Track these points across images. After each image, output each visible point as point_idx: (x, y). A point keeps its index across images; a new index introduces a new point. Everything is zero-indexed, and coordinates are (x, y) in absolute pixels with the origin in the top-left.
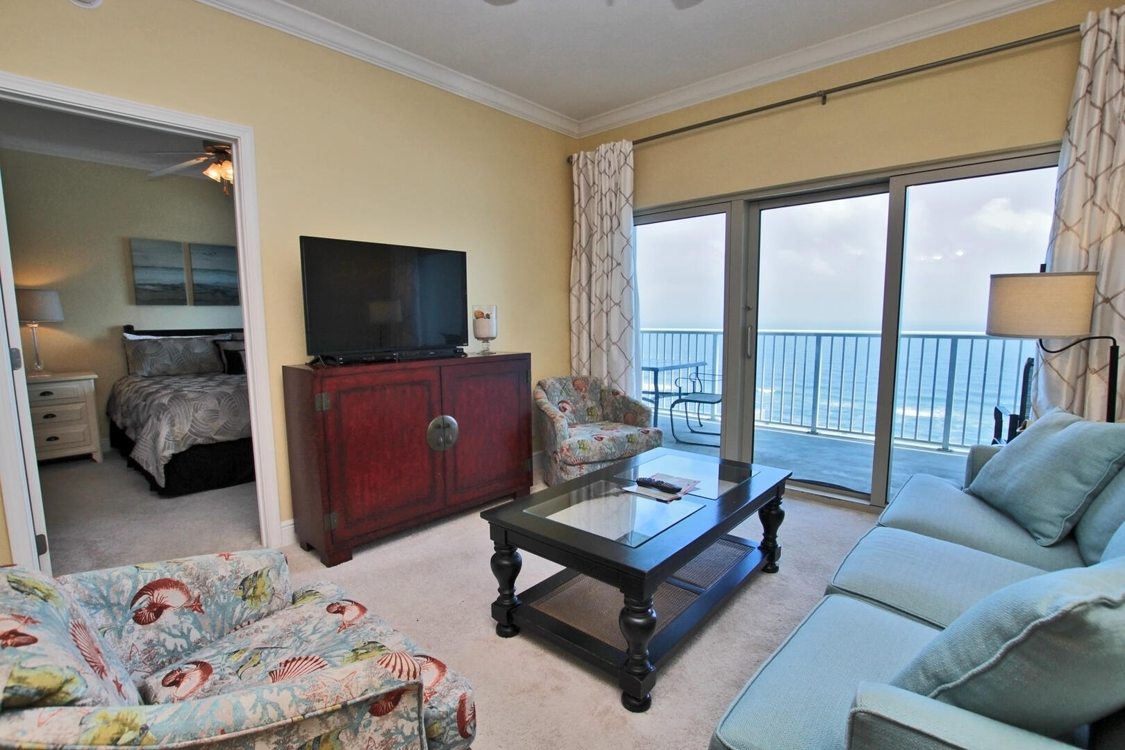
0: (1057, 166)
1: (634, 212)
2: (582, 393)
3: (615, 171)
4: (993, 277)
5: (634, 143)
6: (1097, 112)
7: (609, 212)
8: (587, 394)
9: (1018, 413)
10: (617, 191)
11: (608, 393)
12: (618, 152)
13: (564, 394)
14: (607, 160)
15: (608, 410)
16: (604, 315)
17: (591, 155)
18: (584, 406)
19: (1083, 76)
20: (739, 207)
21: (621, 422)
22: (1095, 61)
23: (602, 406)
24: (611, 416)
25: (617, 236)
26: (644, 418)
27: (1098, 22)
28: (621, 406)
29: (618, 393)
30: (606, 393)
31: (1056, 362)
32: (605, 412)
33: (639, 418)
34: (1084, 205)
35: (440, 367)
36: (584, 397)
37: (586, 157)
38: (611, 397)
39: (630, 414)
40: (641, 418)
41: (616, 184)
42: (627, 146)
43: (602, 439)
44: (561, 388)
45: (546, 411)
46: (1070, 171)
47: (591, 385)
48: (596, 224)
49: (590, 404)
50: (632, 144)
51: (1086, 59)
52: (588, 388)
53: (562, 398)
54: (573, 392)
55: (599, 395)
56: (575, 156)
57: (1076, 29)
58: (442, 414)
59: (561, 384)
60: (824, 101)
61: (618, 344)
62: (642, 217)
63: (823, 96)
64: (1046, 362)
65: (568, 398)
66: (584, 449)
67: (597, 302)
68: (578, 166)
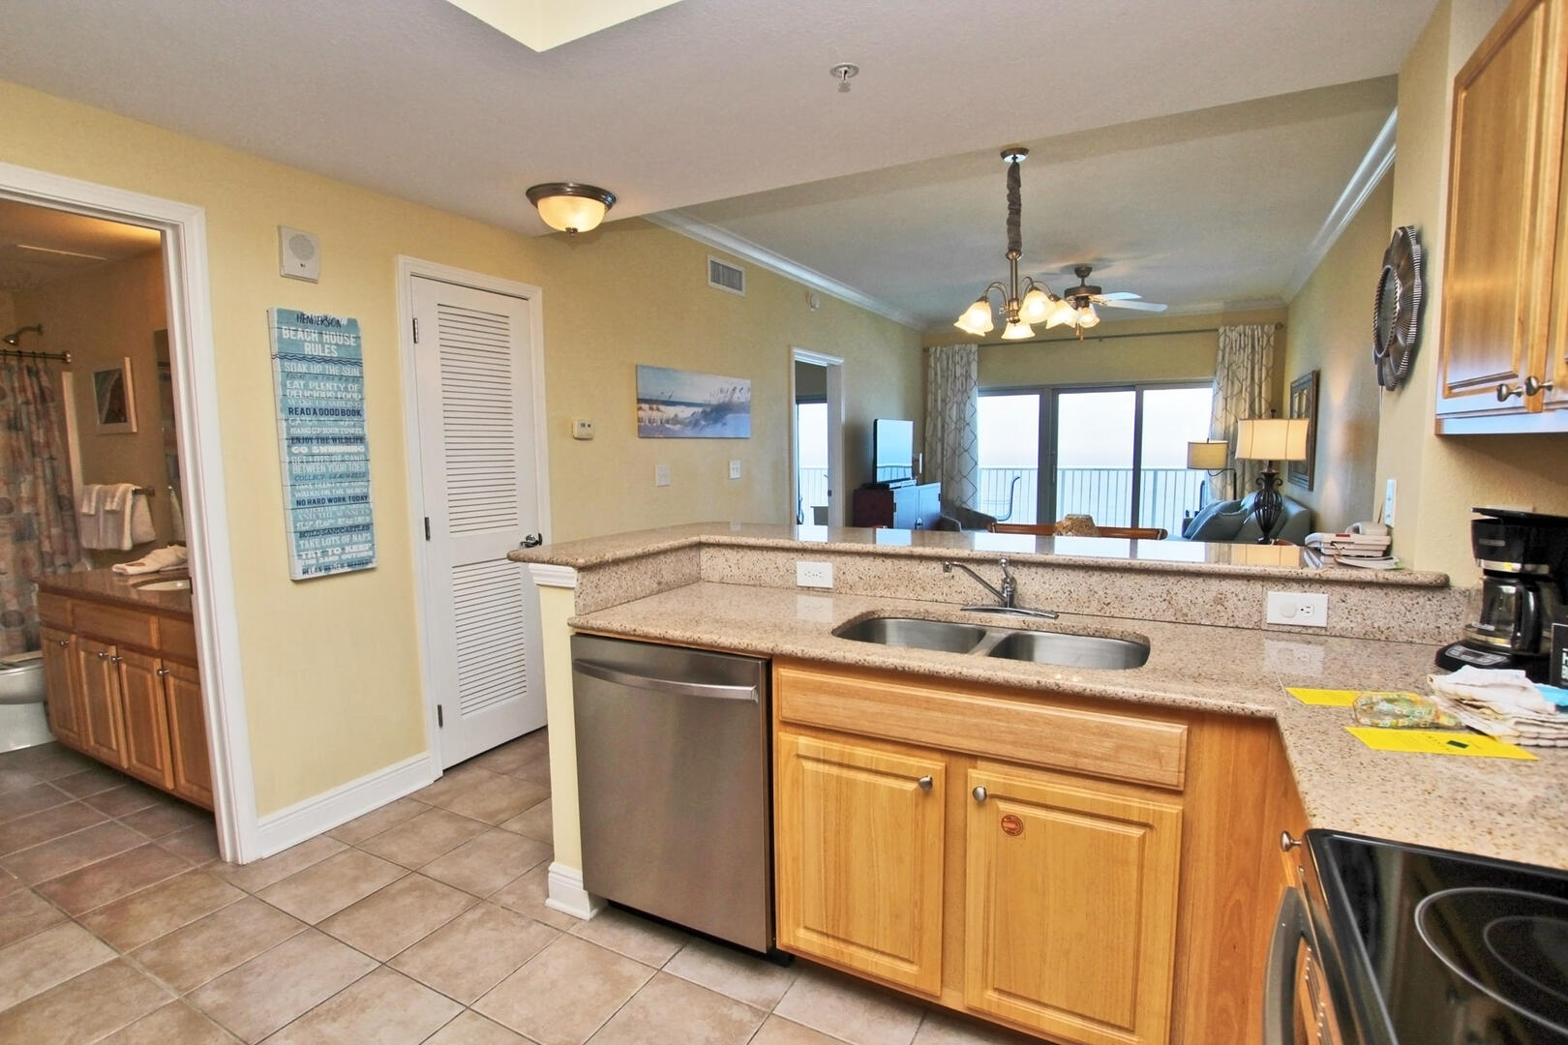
1: (979, 388)
3: (965, 363)
4: (1189, 443)
5: (979, 346)
6: (1226, 371)
7: (961, 389)
10: (967, 376)
12: (968, 351)
14: (959, 355)
16: (956, 457)
17: (946, 350)
19: (1220, 353)
20: (1047, 391)
22: (1225, 348)
25: (968, 401)
27: (1225, 331)
31: (1214, 481)
34: (1223, 410)
37: (942, 351)
41: (967, 372)
42: (974, 347)
46: (1218, 392)
48: (949, 396)
50: (977, 347)
51: (1221, 345)
56: (932, 349)
57: (1216, 331)
61: (967, 477)
62: (985, 392)
64: (1211, 481)
67: (949, 450)
68: (935, 358)
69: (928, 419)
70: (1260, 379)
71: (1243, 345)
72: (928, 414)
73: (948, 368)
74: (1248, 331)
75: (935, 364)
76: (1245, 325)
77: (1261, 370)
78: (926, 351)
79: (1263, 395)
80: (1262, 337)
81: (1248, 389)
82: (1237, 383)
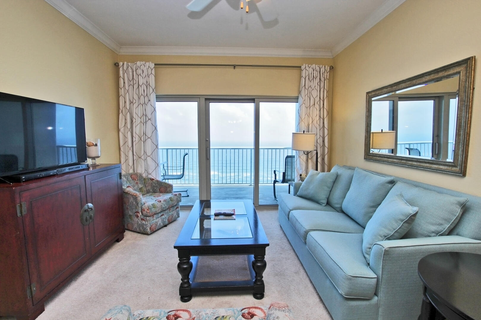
0: (298, 102)
1: (156, 96)
2: (136, 181)
3: (146, 75)
4: (293, 133)
5: (155, 65)
6: (307, 91)
7: (143, 94)
8: (138, 181)
9: (284, 172)
10: (148, 85)
11: (148, 180)
12: (148, 67)
13: (128, 183)
14: (141, 69)
15: (149, 188)
16: (143, 143)
17: (131, 65)
18: (138, 187)
20: (203, 100)
21: (158, 192)
23: (146, 186)
24: (151, 190)
25: (149, 105)
26: (170, 189)
27: (305, 67)
28: (157, 185)
29: (153, 179)
30: (147, 180)
32: (148, 188)
33: (168, 189)
34: (306, 115)
35: (85, 176)
36: (137, 183)
37: (128, 65)
38: (150, 181)
39: (163, 188)
40: (169, 189)
41: (147, 82)
42: (152, 65)
43: (161, 201)
44: (126, 180)
45: (129, 192)
46: (302, 106)
47: (139, 177)
48: (135, 98)
49: (140, 186)
50: (154, 65)
51: (304, 76)
52: (138, 178)
53: (128, 185)
54: (132, 181)
55: (143, 181)
56: (121, 64)
57: (300, 67)
58: (87, 203)
59: (125, 178)
60: (234, 68)
61: (151, 156)
62: (161, 98)
63: (234, 66)
65: (130, 184)
66: (155, 207)
67: (137, 137)
68: (123, 69)
69: (121, 115)
70: (323, 98)
71: (315, 77)
72: (120, 111)
73: (133, 78)
74: (318, 69)
75: (124, 74)
76: (316, 65)
77: (324, 92)
78: (116, 65)
79: (325, 107)
80: (325, 72)
81: (318, 103)
82: (312, 99)
